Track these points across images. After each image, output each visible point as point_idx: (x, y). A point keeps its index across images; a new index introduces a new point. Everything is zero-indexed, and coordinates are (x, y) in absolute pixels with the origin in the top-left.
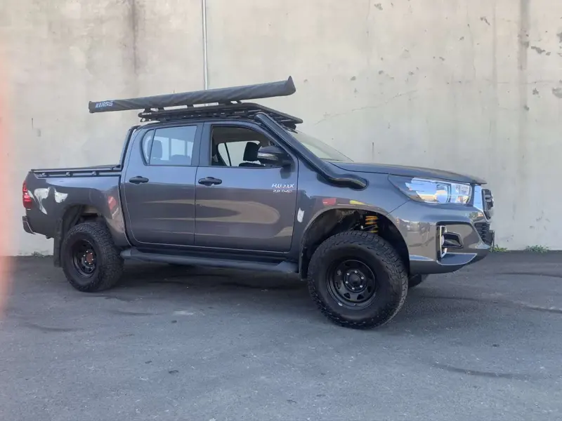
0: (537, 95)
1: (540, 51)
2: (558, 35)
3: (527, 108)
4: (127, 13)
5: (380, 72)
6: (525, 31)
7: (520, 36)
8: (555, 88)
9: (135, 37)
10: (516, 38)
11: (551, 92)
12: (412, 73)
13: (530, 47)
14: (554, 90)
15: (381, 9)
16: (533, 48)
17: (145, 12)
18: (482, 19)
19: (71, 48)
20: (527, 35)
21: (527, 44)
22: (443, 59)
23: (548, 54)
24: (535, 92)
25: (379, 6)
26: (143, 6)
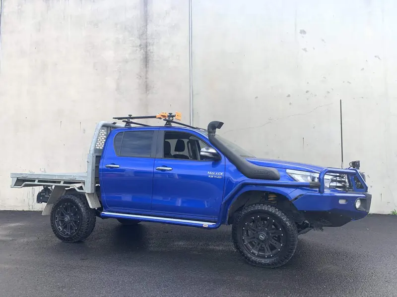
4: (142, 57)
5: (307, 92)
9: (147, 72)
12: (329, 92)
17: (153, 55)
18: (376, 57)
19: (107, 78)
22: (350, 83)
25: (305, 50)
26: (152, 52)
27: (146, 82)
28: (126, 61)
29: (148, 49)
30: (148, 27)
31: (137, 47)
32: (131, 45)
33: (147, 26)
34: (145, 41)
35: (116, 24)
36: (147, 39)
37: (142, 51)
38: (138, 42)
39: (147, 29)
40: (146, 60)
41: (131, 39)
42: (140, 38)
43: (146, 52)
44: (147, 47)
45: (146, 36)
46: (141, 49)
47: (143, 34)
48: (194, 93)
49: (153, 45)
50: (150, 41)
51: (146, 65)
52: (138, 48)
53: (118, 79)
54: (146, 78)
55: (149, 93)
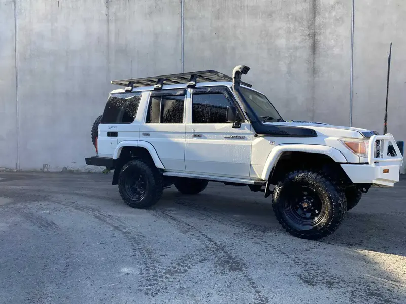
27: (313, 66)
28: (296, 48)
29: (316, 37)
30: (316, 19)
31: (306, 36)
35: (288, 15)
38: (307, 32)
40: (314, 47)
43: (314, 41)
44: (314, 36)
48: (354, 77)
49: (320, 34)
51: (314, 52)
53: (290, 63)
54: (314, 63)
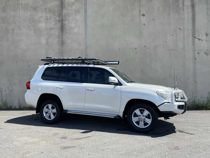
0: (199, 54)
1: (199, 40)
2: (206, 34)
3: (196, 59)
4: (60, 27)
5: (145, 46)
6: (194, 33)
7: (193, 35)
8: (205, 52)
9: (62, 35)
10: (191, 35)
11: (204, 53)
12: (156, 47)
13: (196, 38)
14: (205, 53)
15: (145, 25)
16: (197, 38)
17: (66, 26)
18: (179, 29)
19: (41, 38)
20: (195, 34)
21: (195, 37)
22: (166, 42)
23: (202, 40)
24: (198, 53)
25: (144, 24)
26: (65, 24)
32: (54, 20)
33: (62, 10)
34: (61, 18)
36: (62, 17)
37: (60, 23)
39: (62, 12)
41: (54, 17)
42: (58, 16)
45: (62, 15)
46: (59, 22)
47: (60, 15)
50: (64, 18)
52: (58, 22)
55: (64, 46)
